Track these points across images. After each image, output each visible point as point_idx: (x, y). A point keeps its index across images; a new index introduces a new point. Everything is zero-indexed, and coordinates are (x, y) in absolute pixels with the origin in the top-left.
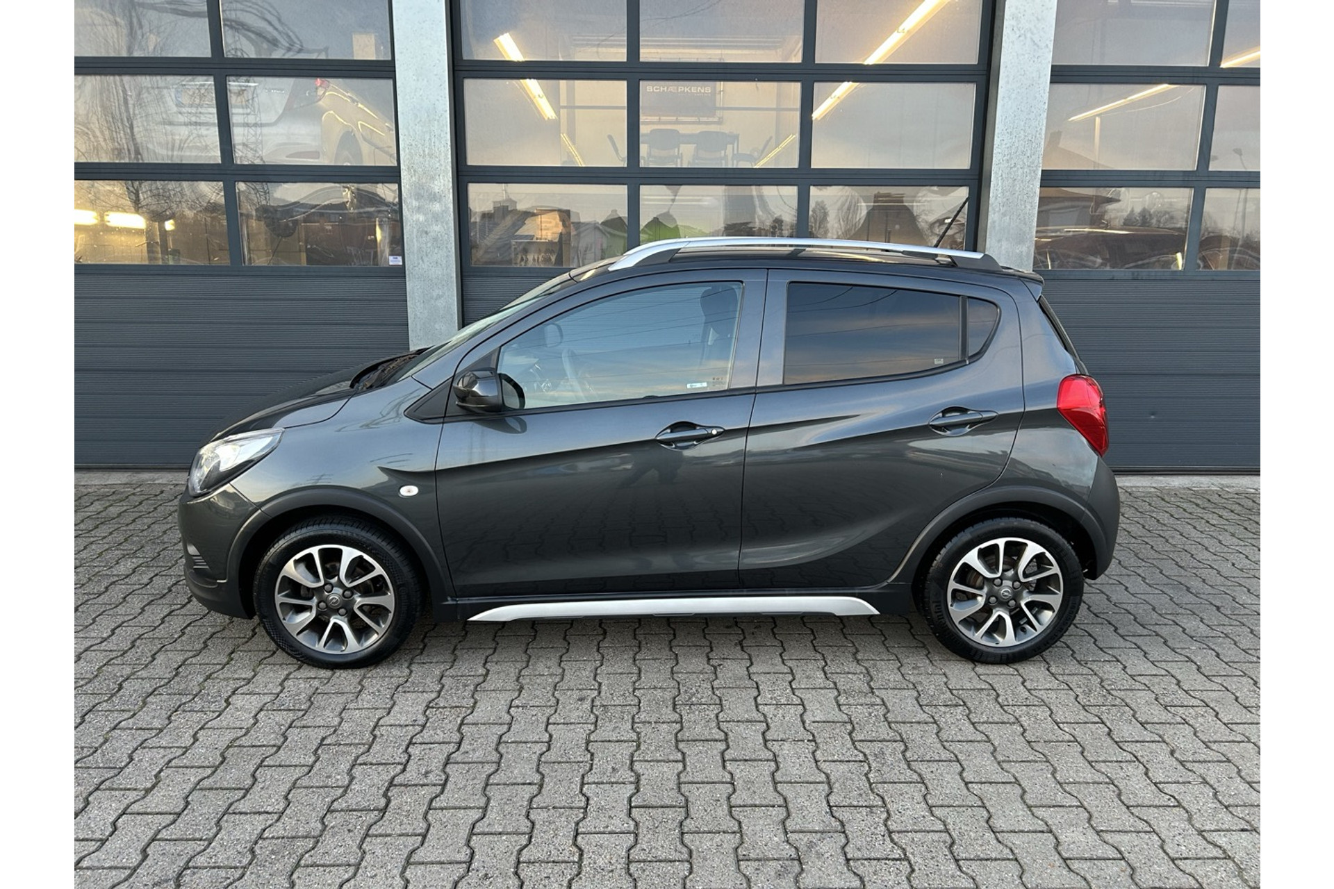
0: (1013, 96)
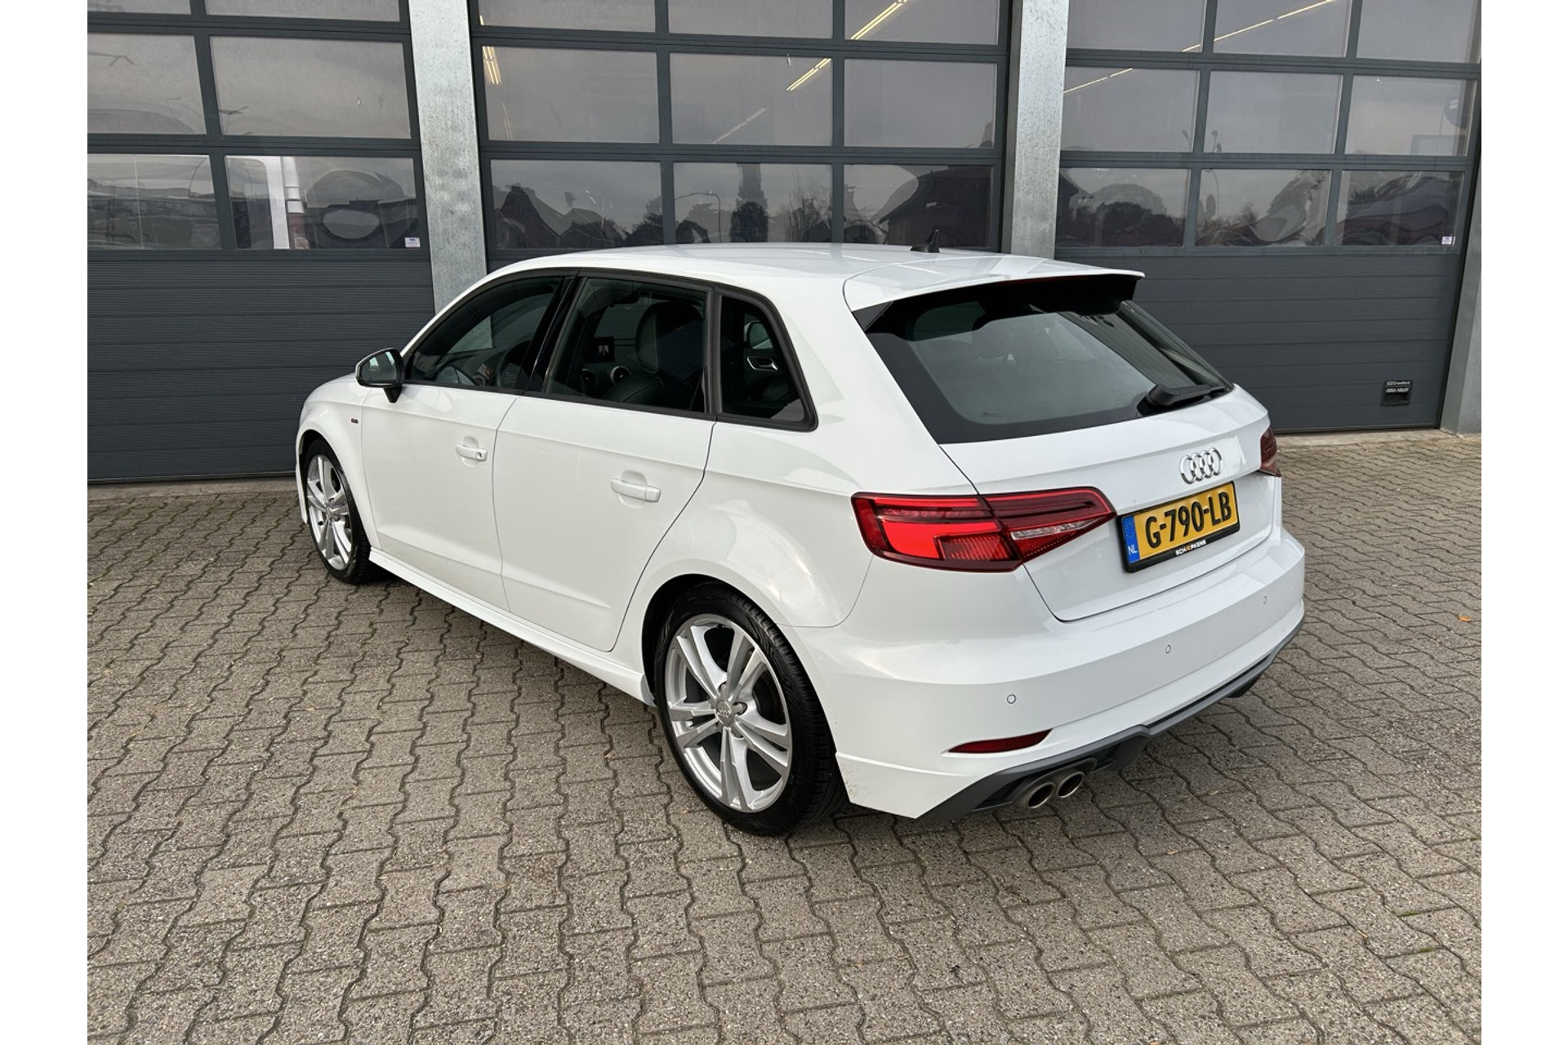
0: (1033, 76)
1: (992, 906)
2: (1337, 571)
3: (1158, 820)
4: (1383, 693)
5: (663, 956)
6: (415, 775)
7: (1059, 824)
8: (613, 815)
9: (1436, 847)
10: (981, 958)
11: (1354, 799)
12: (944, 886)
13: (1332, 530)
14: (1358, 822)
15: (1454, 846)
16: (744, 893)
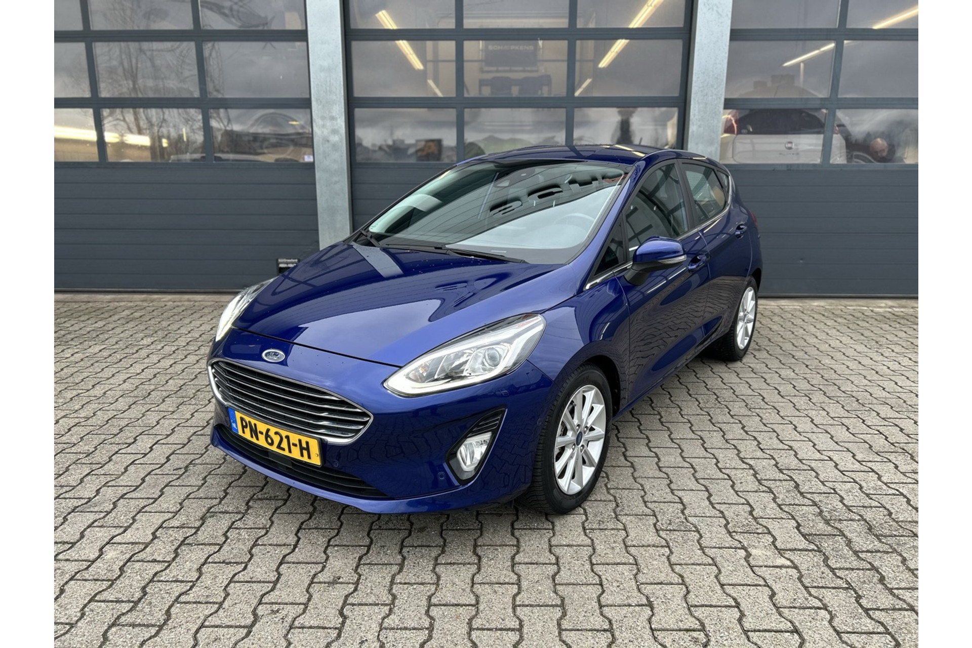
1: (424, 603)
2: (869, 397)
3: (584, 560)
4: (834, 489)
5: (195, 603)
6: (157, 471)
7: (513, 552)
8: (243, 508)
9: (782, 609)
10: (386, 637)
11: (745, 564)
12: (405, 583)
13: (889, 368)
14: (734, 582)
15: (797, 610)
16: (277, 570)
